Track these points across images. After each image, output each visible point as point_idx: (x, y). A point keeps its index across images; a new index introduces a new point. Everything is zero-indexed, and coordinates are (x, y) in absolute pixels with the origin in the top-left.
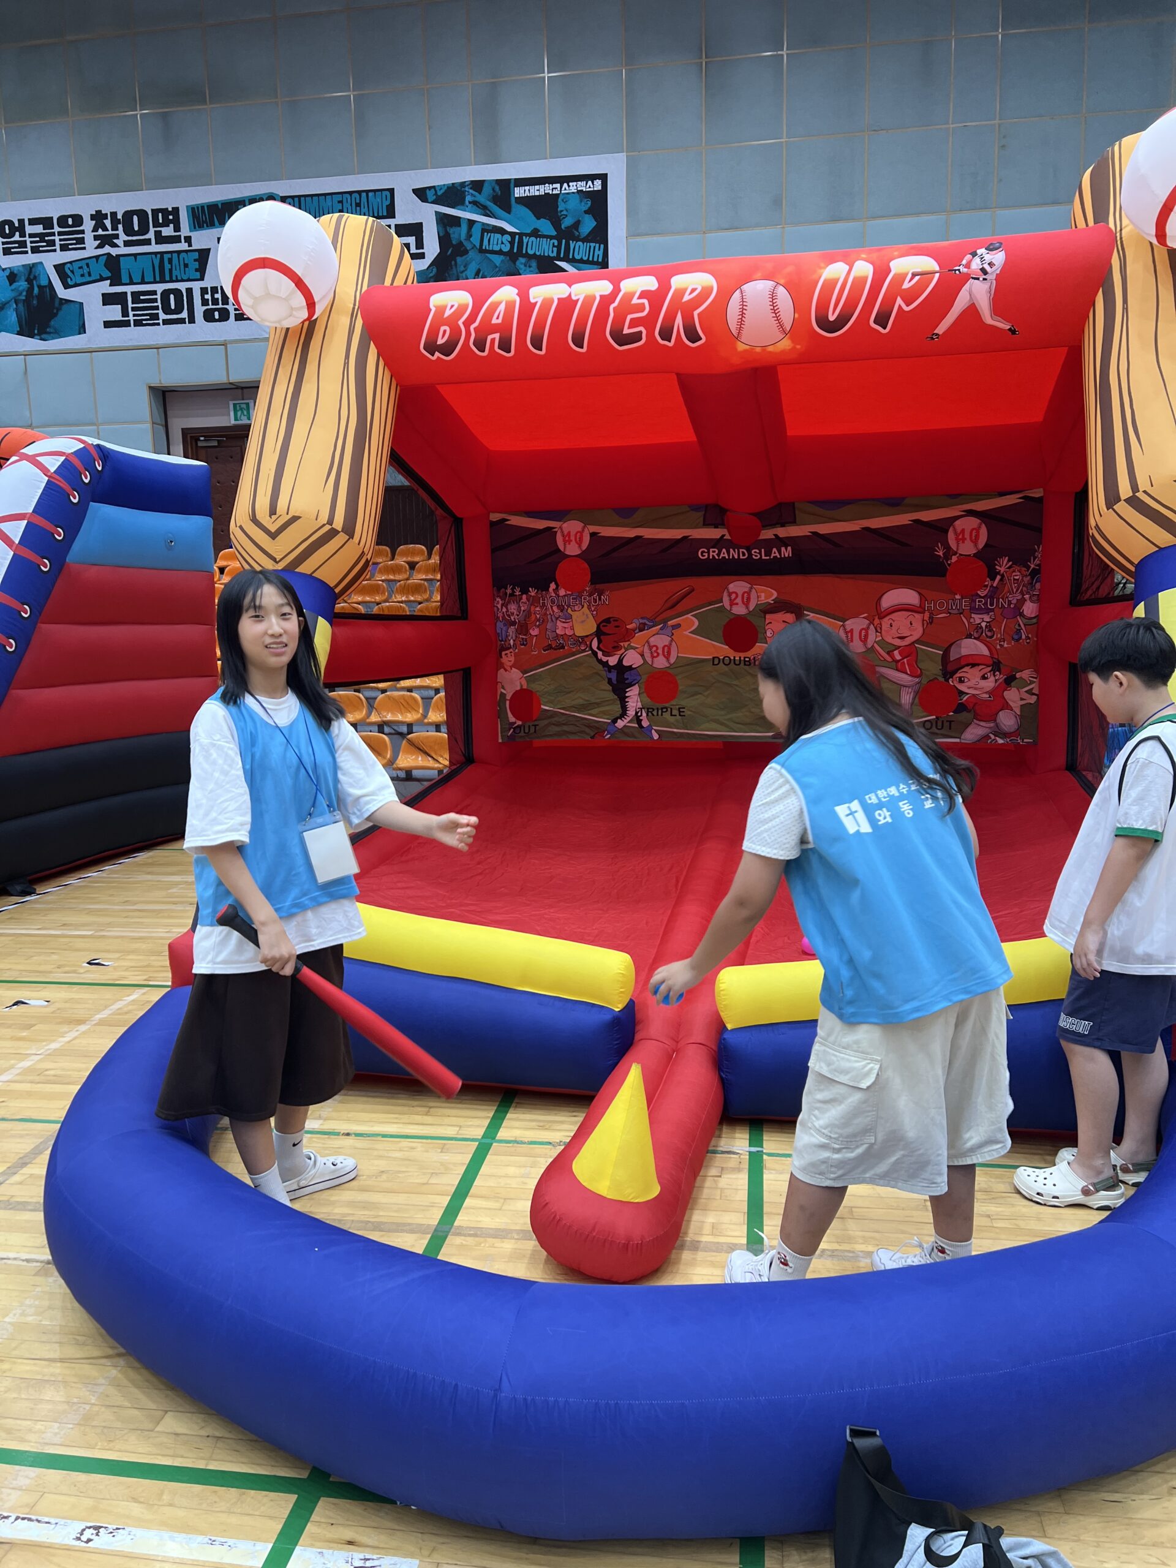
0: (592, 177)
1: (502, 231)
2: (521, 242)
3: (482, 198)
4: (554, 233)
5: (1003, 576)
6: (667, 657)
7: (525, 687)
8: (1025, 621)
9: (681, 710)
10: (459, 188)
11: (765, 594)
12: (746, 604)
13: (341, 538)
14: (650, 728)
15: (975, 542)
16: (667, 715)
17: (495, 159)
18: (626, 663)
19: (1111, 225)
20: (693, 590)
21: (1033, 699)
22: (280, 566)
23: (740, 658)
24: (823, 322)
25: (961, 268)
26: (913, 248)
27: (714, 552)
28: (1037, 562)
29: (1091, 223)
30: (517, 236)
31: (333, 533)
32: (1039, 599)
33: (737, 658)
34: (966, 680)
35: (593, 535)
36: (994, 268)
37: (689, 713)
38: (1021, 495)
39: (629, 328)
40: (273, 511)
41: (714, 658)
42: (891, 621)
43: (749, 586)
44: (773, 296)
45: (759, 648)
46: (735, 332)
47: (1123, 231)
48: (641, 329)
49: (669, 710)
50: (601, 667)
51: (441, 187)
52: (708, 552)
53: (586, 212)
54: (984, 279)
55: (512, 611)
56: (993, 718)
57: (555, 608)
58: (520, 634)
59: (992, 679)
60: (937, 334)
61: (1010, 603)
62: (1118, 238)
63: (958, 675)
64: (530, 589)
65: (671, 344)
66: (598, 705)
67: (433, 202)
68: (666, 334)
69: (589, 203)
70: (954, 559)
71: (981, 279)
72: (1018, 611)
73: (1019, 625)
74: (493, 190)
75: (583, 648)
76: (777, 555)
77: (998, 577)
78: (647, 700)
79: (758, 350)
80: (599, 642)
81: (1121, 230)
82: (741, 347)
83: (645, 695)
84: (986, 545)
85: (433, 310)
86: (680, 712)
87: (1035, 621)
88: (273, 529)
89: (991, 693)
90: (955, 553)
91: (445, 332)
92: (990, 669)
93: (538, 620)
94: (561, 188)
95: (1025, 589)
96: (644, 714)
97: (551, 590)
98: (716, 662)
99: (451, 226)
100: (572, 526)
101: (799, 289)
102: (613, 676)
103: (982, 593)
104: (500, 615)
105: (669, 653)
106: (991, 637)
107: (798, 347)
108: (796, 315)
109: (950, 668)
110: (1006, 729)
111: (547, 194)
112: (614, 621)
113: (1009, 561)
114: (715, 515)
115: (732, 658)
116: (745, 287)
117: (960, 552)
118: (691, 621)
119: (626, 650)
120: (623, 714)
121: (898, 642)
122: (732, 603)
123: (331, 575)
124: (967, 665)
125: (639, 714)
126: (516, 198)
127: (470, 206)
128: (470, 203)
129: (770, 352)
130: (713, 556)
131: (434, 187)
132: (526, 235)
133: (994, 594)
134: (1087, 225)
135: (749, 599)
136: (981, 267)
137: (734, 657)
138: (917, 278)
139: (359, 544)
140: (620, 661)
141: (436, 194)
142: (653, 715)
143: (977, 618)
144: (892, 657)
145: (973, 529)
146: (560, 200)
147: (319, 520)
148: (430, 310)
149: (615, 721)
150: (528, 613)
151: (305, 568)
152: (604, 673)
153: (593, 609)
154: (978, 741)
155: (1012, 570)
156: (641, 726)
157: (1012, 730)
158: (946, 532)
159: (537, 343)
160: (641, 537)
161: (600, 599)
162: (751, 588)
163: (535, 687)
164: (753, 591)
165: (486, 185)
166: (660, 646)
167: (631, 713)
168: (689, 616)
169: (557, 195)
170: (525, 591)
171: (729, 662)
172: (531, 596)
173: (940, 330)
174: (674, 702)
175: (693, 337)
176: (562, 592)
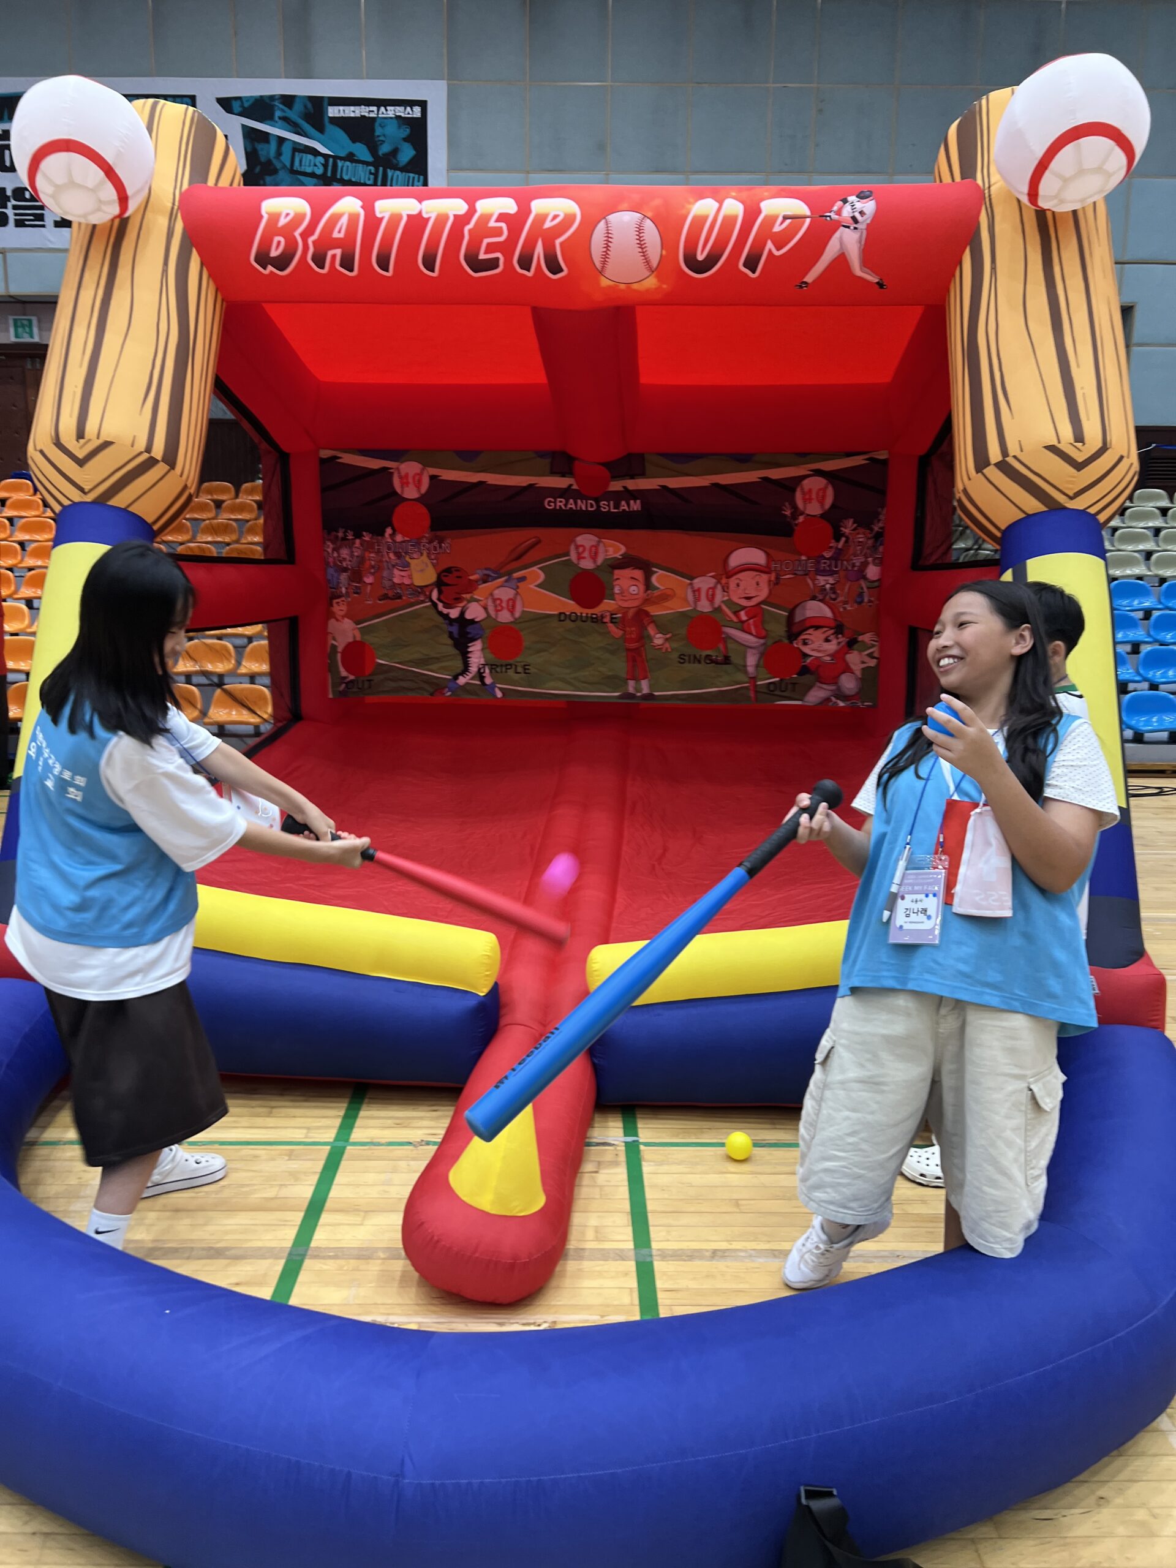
0: (411, 103)
1: (315, 152)
2: (335, 165)
3: (292, 115)
4: (370, 159)
5: (847, 538)
6: (512, 611)
7: (358, 638)
8: (868, 584)
9: (527, 667)
10: (268, 101)
11: (613, 549)
12: (594, 558)
13: (162, 468)
14: (493, 686)
15: (822, 502)
16: (511, 672)
17: (307, 75)
18: (468, 616)
19: (979, 181)
20: (538, 542)
21: (872, 663)
22: (89, 498)
23: (587, 614)
24: (691, 261)
25: (833, 215)
26: (783, 190)
27: (561, 502)
28: (881, 525)
29: (958, 178)
30: (331, 160)
31: (151, 462)
32: (880, 562)
33: (584, 615)
34: (810, 642)
35: (433, 478)
36: (865, 217)
37: (536, 671)
38: (866, 457)
39: (486, 252)
40: (80, 435)
41: (560, 613)
42: (738, 581)
43: (597, 539)
44: (640, 230)
45: (607, 605)
46: (598, 265)
47: (992, 188)
48: (498, 255)
49: (514, 667)
50: (440, 619)
51: (248, 98)
52: (555, 502)
53: (405, 140)
54: (855, 228)
55: (345, 556)
56: (834, 680)
57: (392, 555)
58: (353, 581)
59: (835, 642)
60: (806, 283)
61: (854, 565)
62: (987, 195)
63: (803, 637)
64: (364, 533)
65: (530, 274)
66: (438, 660)
67: (240, 114)
68: (525, 262)
69: (408, 131)
70: (801, 519)
71: (852, 228)
72: (861, 574)
73: (862, 588)
74: (305, 107)
75: (422, 599)
76: (626, 508)
77: (843, 539)
78: (491, 656)
79: (622, 286)
80: (440, 592)
81: (989, 187)
82: (604, 282)
83: (487, 651)
84: (833, 506)
85: (266, 217)
86: (525, 669)
87: (876, 584)
88: (80, 455)
89: (833, 656)
90: (802, 513)
91: (279, 243)
92: (832, 631)
93: (373, 567)
94: (378, 110)
95: (868, 551)
96: (487, 671)
97: (387, 535)
98: (562, 618)
99: (259, 142)
100: (410, 468)
101: (668, 224)
102: (455, 629)
103: (827, 554)
104: (331, 560)
105: (514, 606)
106: (834, 599)
107: (665, 286)
108: (664, 252)
109: (795, 629)
110: (848, 693)
111: (363, 117)
112: (456, 571)
113: (854, 523)
114: (562, 463)
115: (579, 614)
116: (611, 218)
117: (807, 512)
118: (537, 574)
119: (469, 601)
120: (466, 669)
121: (744, 603)
122: (580, 558)
123: (149, 509)
124: (811, 627)
125: (482, 671)
126: (331, 118)
127: (280, 122)
128: (280, 118)
129: (635, 291)
130: (560, 506)
131: (239, 98)
132: (341, 159)
133: (838, 555)
134: (953, 181)
135: (596, 553)
136: (852, 215)
137: (581, 613)
138: (788, 221)
139: (181, 476)
140: (462, 613)
141: (242, 106)
142: (497, 672)
143: (822, 580)
144: (738, 616)
145: (820, 489)
146: (377, 124)
147: (135, 447)
148: (262, 217)
149: (456, 678)
150: (362, 560)
151: (119, 501)
152: (445, 627)
153: (433, 557)
154: (821, 703)
155: (857, 531)
156: (484, 684)
157: (853, 693)
158: (794, 491)
159: (383, 263)
160: (485, 482)
161: (440, 547)
162: (599, 542)
163: (370, 639)
164: (601, 545)
165: (297, 100)
166: (505, 598)
167: (474, 669)
168: (535, 568)
169: (374, 119)
170: (358, 535)
171: (574, 618)
172: (366, 541)
173: (810, 278)
174: (518, 659)
175: (555, 268)
176: (399, 538)
